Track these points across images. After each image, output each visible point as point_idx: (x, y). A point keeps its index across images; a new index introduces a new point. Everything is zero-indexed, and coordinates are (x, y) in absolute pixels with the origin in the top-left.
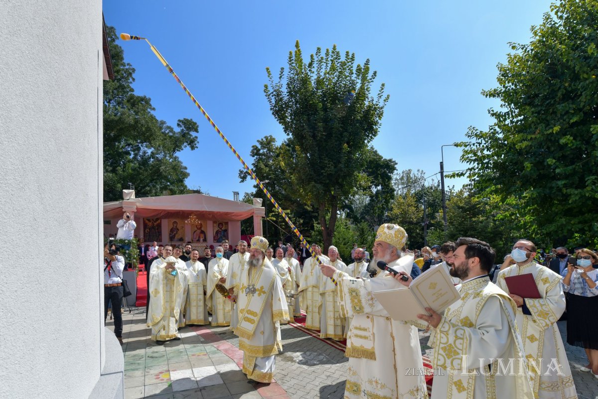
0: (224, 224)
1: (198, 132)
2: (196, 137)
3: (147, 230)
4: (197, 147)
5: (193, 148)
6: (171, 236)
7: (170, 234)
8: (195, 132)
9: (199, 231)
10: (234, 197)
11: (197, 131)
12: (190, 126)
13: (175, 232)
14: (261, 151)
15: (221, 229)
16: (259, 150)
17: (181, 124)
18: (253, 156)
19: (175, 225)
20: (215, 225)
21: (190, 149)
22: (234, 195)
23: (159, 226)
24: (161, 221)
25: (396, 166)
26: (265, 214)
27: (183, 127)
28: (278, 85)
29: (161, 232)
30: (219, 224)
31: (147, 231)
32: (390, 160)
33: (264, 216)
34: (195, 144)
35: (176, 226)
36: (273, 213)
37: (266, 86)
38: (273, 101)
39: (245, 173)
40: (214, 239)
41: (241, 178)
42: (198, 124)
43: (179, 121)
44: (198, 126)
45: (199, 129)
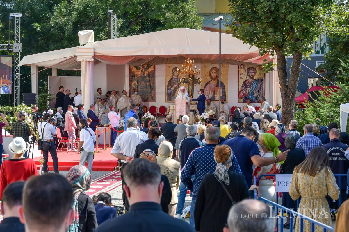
0: (257, 69)
3: (134, 83)
6: (169, 91)
7: (168, 89)
9: (214, 82)
13: (175, 86)
19: (176, 74)
20: (242, 71)
23: (152, 76)
24: (155, 68)
29: (154, 86)
30: (249, 69)
40: (239, 97)
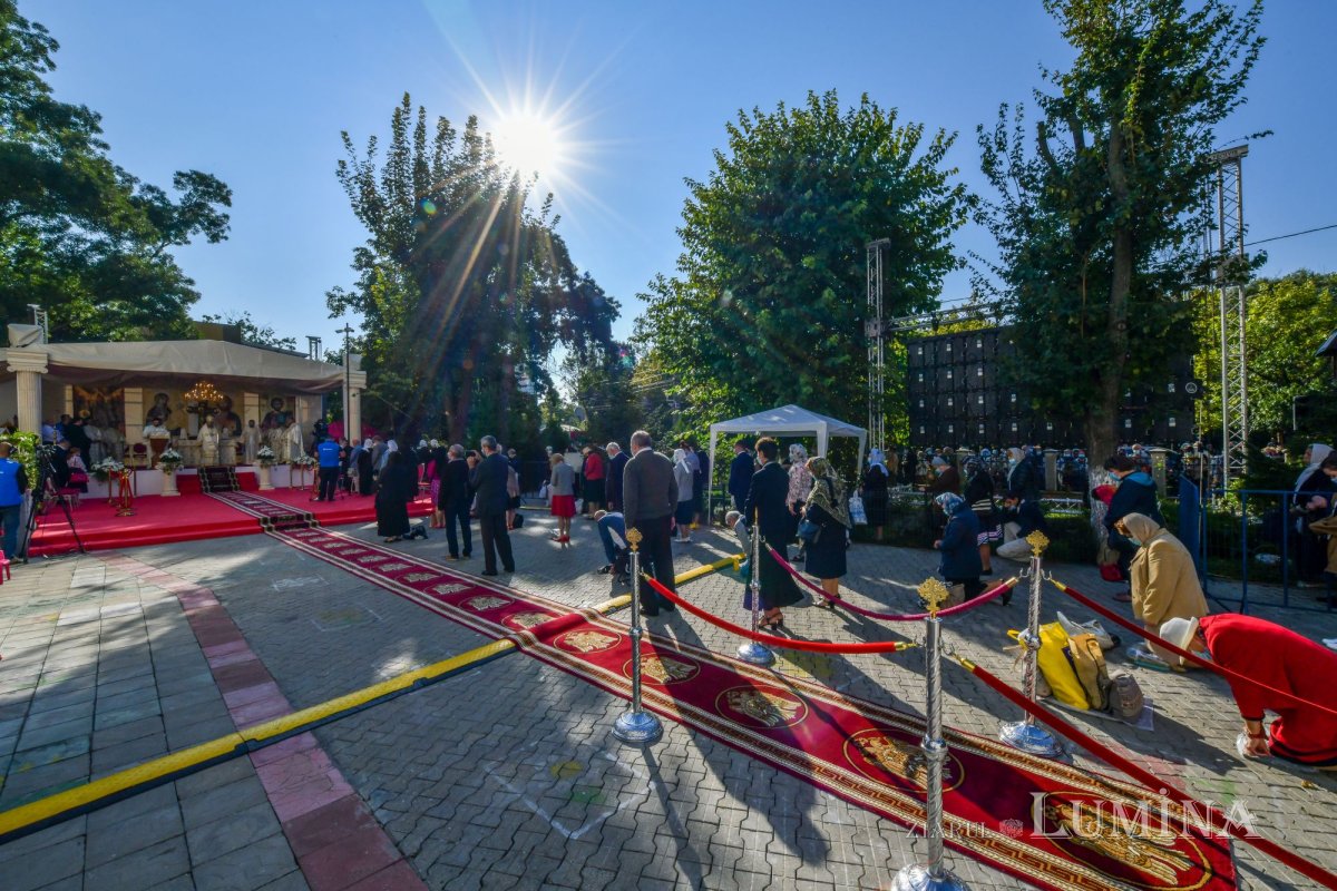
1: (228, 203)
2: (227, 217)
3: (84, 411)
4: (226, 238)
5: (215, 238)
8: (221, 204)
9: (224, 415)
10: (311, 347)
11: (226, 200)
12: (208, 187)
13: (161, 417)
14: (377, 261)
15: (278, 410)
16: (373, 257)
17: (183, 180)
18: (360, 268)
19: (162, 401)
21: (207, 238)
22: (311, 343)
23: (119, 402)
25: (619, 310)
26: (366, 384)
27: (190, 188)
28: (367, 164)
29: (123, 417)
30: (274, 401)
31: (84, 414)
32: (611, 300)
33: (364, 387)
34: (223, 231)
35: (165, 405)
36: (380, 384)
37: (342, 164)
38: (358, 192)
39: (339, 300)
41: (333, 308)
42: (230, 187)
43: (180, 174)
44: (229, 192)
45: (231, 197)
